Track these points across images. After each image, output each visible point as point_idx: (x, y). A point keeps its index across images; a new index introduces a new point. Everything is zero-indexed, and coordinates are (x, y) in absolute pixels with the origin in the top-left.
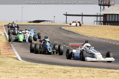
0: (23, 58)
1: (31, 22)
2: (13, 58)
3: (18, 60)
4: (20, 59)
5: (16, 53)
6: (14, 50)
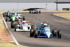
0: (20, 43)
1: (26, 10)
2: (11, 43)
3: (16, 45)
4: (17, 44)
5: (14, 38)
6: (12, 36)
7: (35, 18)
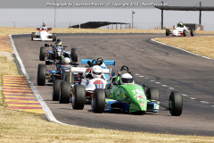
2: (35, 115)
3: (48, 120)
4: (52, 118)
6: (38, 96)
7: (101, 48)
